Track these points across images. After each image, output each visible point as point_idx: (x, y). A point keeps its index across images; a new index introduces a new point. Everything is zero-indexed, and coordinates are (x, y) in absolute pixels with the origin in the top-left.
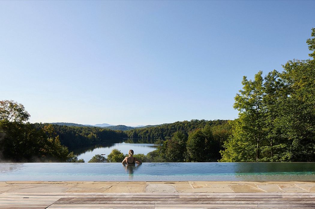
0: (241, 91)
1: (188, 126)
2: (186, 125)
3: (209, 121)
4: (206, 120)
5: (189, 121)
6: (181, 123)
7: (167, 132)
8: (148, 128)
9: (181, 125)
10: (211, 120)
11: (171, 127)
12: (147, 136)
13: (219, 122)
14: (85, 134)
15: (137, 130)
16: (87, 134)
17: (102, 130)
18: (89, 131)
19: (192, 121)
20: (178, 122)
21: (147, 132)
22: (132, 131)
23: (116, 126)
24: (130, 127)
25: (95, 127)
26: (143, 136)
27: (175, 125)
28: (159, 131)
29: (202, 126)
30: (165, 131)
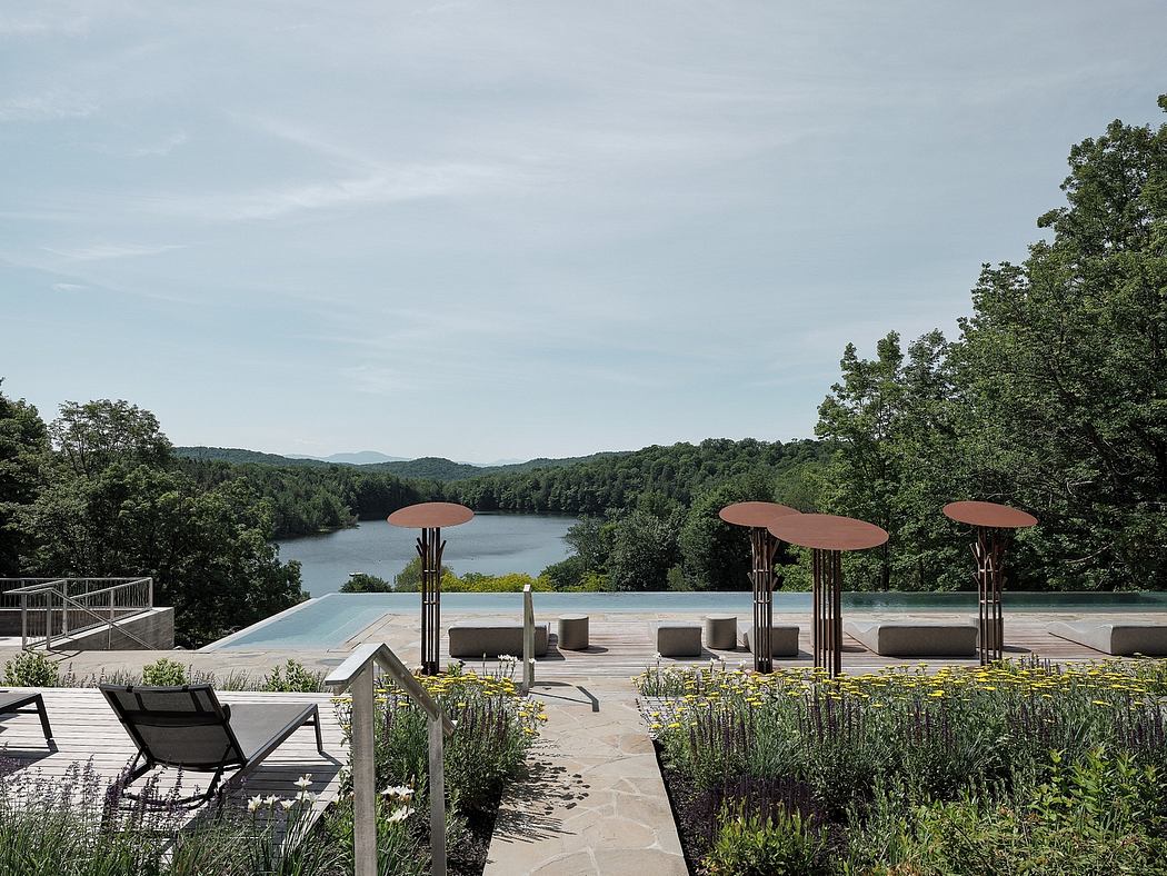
1: (692, 465)
2: (683, 458)
3: (772, 447)
4: (759, 440)
5: (696, 443)
6: (665, 451)
7: (613, 487)
8: (539, 468)
9: (664, 459)
10: (779, 443)
11: (628, 468)
13: (808, 449)
17: (364, 478)
19: (707, 444)
20: (654, 448)
21: (536, 486)
22: (478, 484)
23: (414, 463)
25: (334, 468)
26: (517, 501)
27: (644, 459)
28: (579, 484)
29: (746, 464)
30: (604, 484)
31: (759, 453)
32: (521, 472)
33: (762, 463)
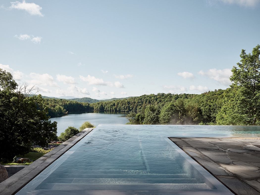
0: (238, 64)
1: (155, 100)
2: (152, 98)
3: (175, 95)
4: (172, 94)
5: (156, 94)
6: (148, 96)
7: (134, 105)
8: (115, 100)
9: (148, 98)
10: (177, 94)
11: (138, 100)
12: (114, 109)
13: (185, 96)
14: (52, 106)
15: (104, 103)
16: (54, 106)
17: (69, 102)
18: (55, 103)
19: (159, 95)
20: (145, 95)
21: (114, 105)
22: (99, 104)
23: (81, 99)
24: (95, 100)
26: (110, 108)
27: (142, 98)
28: (125, 104)
29: (169, 99)
30: (132, 104)
31: (172, 97)
32: (110, 101)
33: (173, 99)
